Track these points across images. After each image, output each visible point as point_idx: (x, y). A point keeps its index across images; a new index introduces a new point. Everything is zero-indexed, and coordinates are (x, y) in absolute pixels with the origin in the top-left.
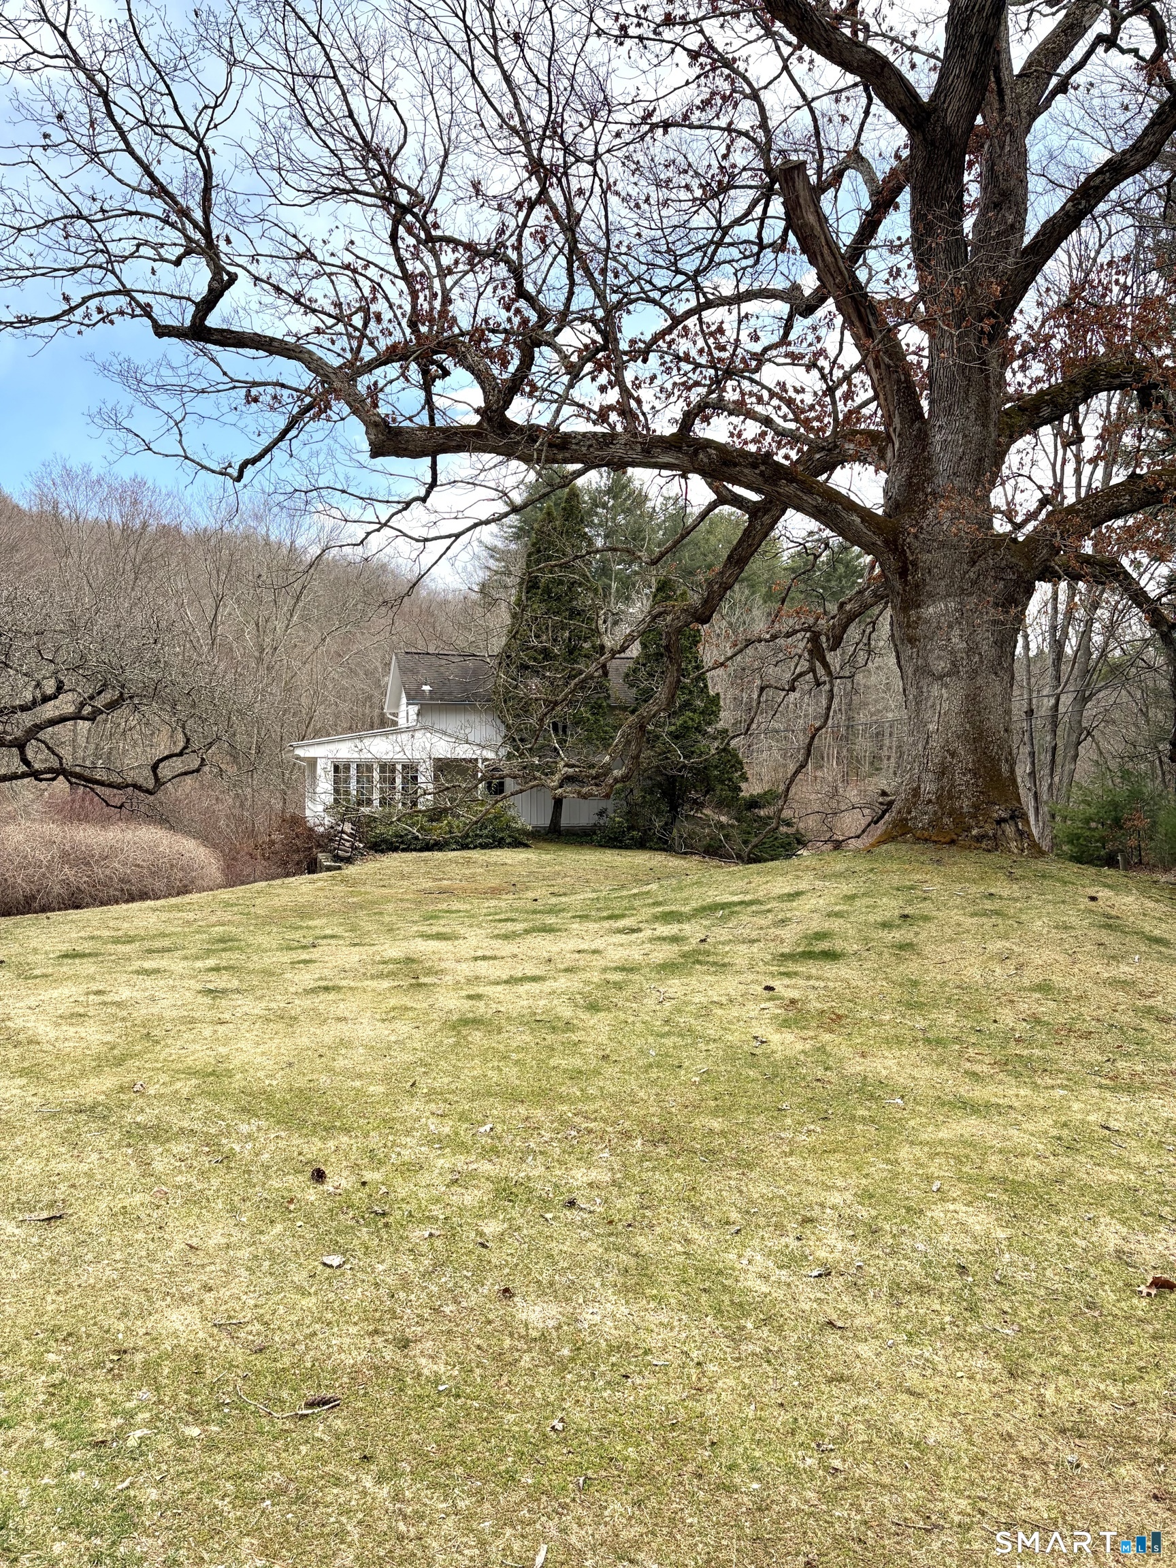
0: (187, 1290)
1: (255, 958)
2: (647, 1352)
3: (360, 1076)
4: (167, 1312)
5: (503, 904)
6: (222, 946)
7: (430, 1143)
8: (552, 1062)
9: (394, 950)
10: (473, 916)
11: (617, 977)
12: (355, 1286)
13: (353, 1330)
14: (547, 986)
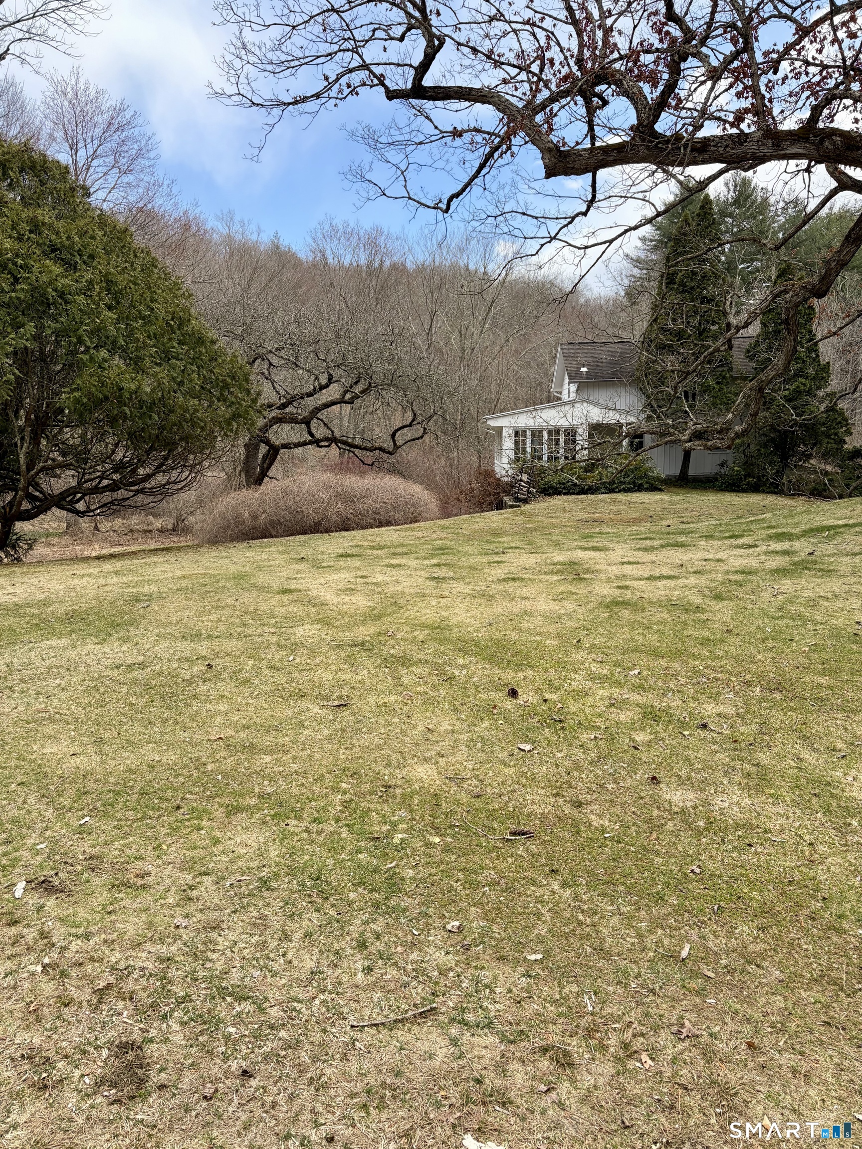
0: (427, 755)
1: (464, 559)
2: (766, 831)
3: (539, 634)
4: (416, 767)
5: (643, 529)
6: (441, 552)
7: (592, 679)
8: (686, 633)
9: (560, 557)
10: (619, 536)
11: (739, 577)
12: (541, 764)
13: (541, 792)
14: (680, 582)
